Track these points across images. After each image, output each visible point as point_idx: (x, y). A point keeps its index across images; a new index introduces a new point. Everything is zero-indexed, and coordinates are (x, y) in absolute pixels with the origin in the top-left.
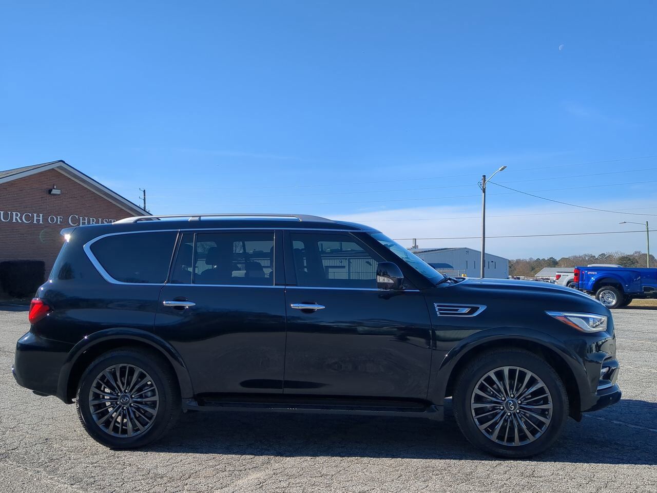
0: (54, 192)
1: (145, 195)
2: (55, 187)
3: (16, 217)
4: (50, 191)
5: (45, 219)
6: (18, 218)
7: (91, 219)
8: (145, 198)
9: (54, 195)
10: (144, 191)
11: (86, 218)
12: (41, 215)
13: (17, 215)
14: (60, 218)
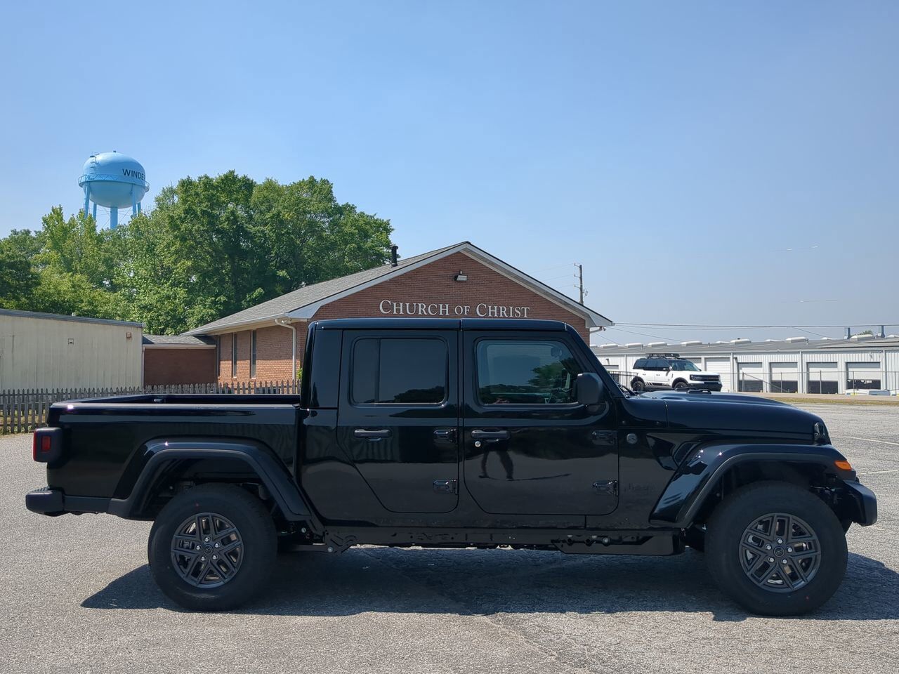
0: (460, 278)
1: (581, 272)
2: (461, 273)
3: (422, 308)
4: (456, 277)
5: (451, 310)
6: (423, 310)
7: (501, 307)
8: (581, 275)
9: (460, 281)
10: (581, 267)
11: (496, 307)
12: (447, 305)
13: (422, 307)
14: (467, 308)
